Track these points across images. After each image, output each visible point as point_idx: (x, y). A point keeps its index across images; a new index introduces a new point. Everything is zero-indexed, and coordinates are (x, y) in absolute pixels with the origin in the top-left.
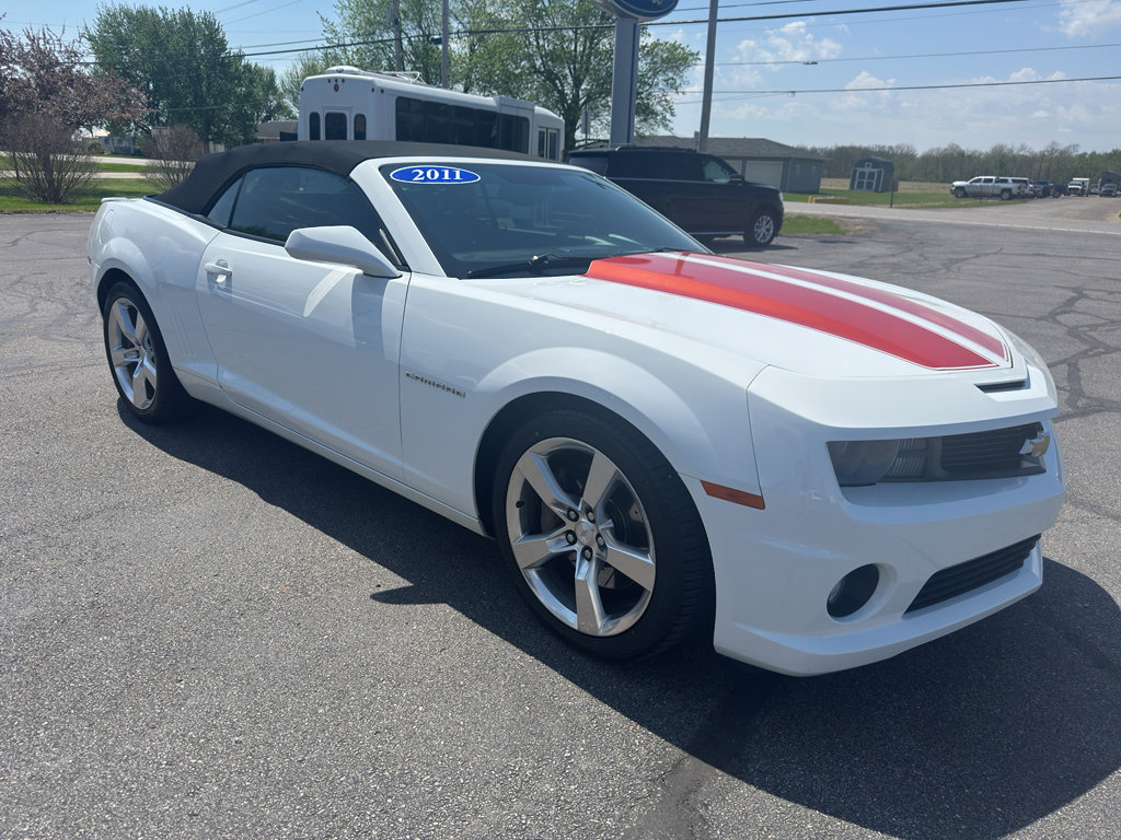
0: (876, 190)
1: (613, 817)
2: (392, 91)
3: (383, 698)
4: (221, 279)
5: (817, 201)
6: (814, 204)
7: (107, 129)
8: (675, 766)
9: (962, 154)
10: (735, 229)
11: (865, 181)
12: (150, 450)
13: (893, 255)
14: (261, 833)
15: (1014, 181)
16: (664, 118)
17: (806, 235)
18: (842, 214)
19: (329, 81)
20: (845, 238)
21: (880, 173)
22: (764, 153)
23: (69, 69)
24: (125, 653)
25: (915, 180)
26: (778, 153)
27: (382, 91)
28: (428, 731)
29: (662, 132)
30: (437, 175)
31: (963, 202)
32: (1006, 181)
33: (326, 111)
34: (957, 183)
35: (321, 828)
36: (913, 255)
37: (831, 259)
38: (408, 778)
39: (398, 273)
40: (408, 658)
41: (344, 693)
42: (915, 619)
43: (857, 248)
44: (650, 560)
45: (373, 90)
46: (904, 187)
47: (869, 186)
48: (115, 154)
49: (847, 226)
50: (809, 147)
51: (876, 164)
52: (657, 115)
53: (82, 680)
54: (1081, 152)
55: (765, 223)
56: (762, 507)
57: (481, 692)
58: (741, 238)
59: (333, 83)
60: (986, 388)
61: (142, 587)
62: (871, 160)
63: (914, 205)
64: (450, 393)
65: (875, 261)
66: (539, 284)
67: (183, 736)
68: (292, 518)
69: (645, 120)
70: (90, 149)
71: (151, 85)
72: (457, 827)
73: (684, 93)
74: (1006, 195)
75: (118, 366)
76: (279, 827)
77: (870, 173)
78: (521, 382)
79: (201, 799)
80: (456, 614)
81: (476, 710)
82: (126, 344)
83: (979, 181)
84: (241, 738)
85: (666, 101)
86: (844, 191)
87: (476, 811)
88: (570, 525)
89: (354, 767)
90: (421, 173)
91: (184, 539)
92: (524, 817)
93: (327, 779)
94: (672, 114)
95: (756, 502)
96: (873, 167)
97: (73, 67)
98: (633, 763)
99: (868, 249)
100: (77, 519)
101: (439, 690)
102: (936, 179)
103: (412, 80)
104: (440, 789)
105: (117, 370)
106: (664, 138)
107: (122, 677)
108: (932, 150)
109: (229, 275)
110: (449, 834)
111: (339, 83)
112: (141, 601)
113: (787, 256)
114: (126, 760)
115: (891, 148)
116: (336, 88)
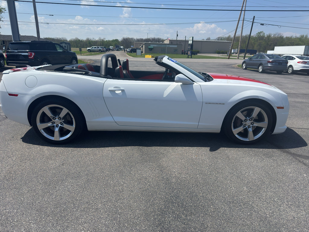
15: (101, 48)
21: (67, 46)
32: (99, 48)
34: (88, 48)
54: (106, 40)
64: (220, 104)
74: (100, 51)
83: (93, 48)
88: (245, 123)
96: (65, 44)
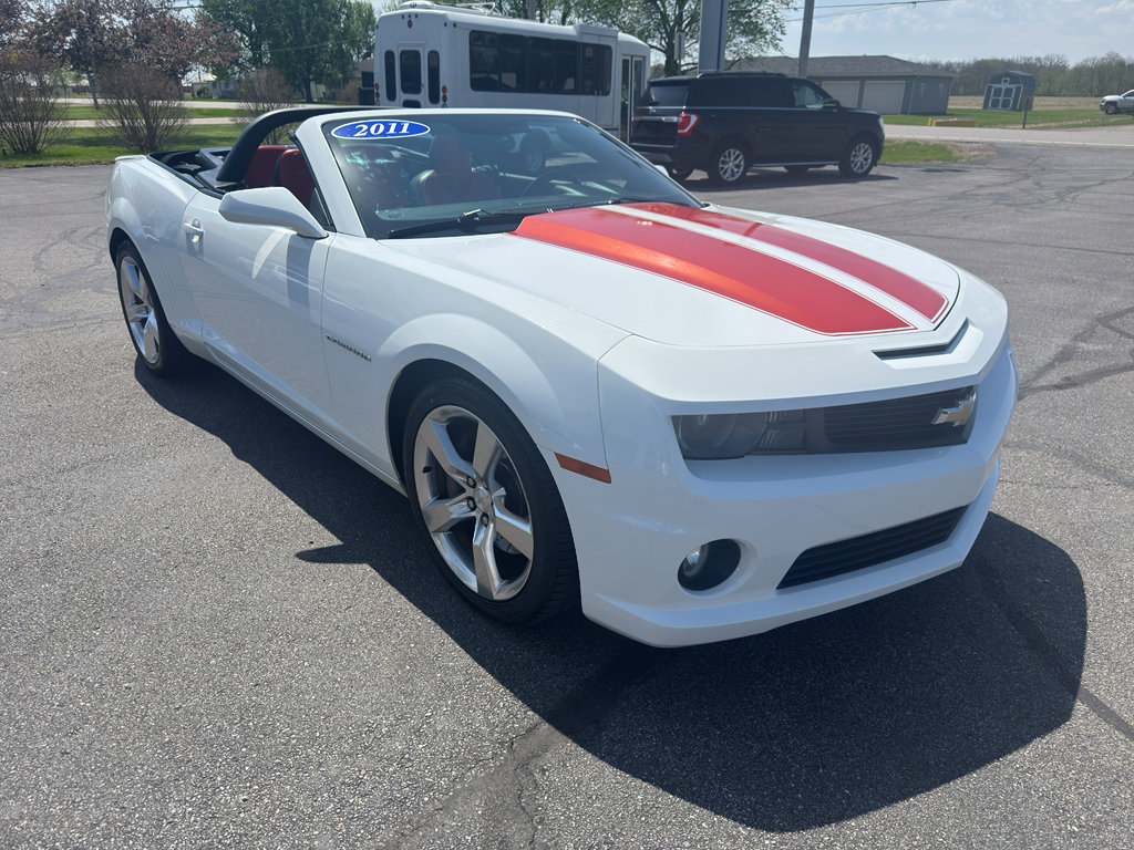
0: (1014, 109)
1: (449, 777)
2: (465, 25)
3: (274, 652)
4: (196, 239)
5: (938, 124)
6: (934, 128)
7: (213, 73)
8: (529, 731)
9: (1121, 64)
10: (830, 158)
11: (1001, 99)
12: (151, 404)
13: (1004, 184)
14: (118, 773)
16: (774, 38)
17: (914, 163)
18: (959, 139)
19: (403, 17)
20: (955, 166)
21: (1018, 89)
22: (885, 72)
23: (164, 14)
24: (59, 600)
25: (1065, 96)
26: (900, 71)
27: (455, 25)
28: (304, 686)
29: (772, 53)
30: (382, 128)
31: (1113, 119)
33: (401, 49)
34: (1108, 98)
35: (172, 772)
36: (1028, 184)
37: (931, 190)
38: (268, 730)
39: (325, 233)
40: (312, 615)
41: (241, 646)
42: (787, 596)
43: (966, 178)
44: (527, 528)
45: (445, 25)
46: (1040, 104)
47: (1006, 104)
48: (223, 98)
49: (961, 151)
50: (944, 61)
51: (1014, 79)
52: (766, 33)
53: (13, 624)
55: (862, 152)
56: (608, 481)
57: (370, 650)
58: (836, 168)
59: (407, 19)
60: (883, 355)
61: (96, 537)
62: (1007, 75)
63: (1053, 124)
64: (359, 357)
65: (981, 191)
66: (470, 242)
67: (82, 680)
68: (257, 474)
69: (752, 41)
70: (199, 93)
71: (253, 26)
72: (297, 777)
73: (796, 9)
75: (133, 321)
76: (136, 769)
77: (1007, 90)
78: (412, 347)
79: (77, 739)
80: (374, 573)
81: (357, 668)
82: (138, 301)
84: (132, 685)
85: (776, 19)
86: (978, 110)
87: (320, 765)
88: (469, 492)
89: (223, 716)
90: (365, 127)
91: (151, 492)
92: (363, 772)
93: (195, 727)
94: (783, 33)
95: (602, 475)
96: (1010, 83)
97: (166, 13)
98: (489, 725)
99: (977, 178)
100: (61, 471)
101: (330, 647)
102: (1091, 93)
103: (488, 11)
104: (294, 741)
105: (133, 325)
106: (774, 59)
107: (48, 622)
108: (1086, 61)
109: (201, 235)
110: (286, 784)
111: (413, 19)
112: (91, 550)
113: (885, 188)
114: (25, 700)
115: (1038, 59)
116: (410, 24)
